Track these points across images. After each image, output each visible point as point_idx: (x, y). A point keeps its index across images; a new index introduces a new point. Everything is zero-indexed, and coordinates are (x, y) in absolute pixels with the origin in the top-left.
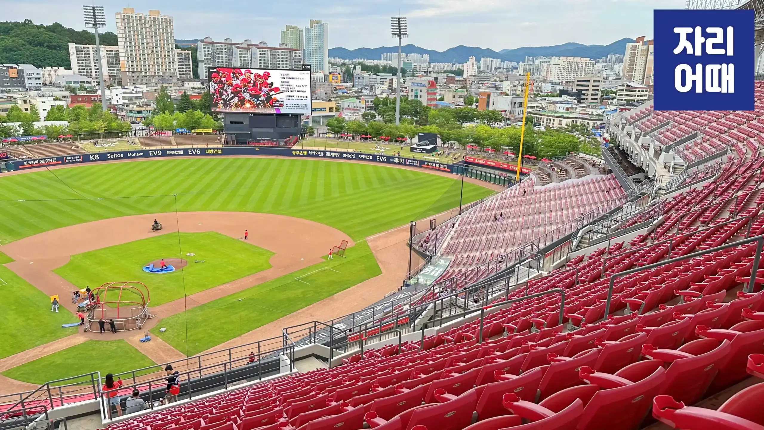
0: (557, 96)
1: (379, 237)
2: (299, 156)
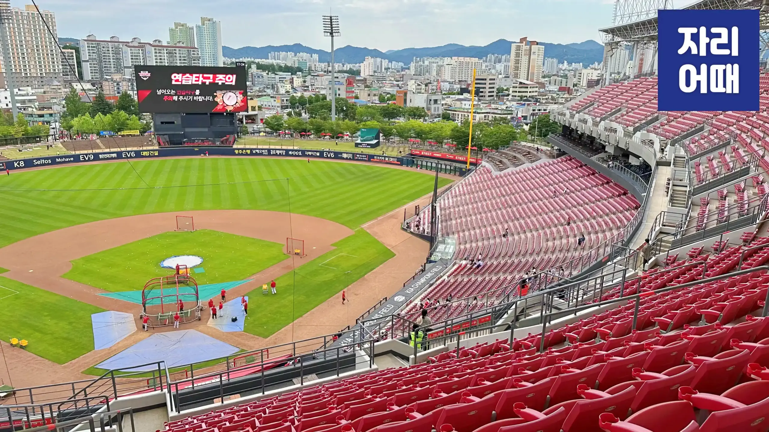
0: (458, 94)
1: (373, 224)
2: (242, 154)
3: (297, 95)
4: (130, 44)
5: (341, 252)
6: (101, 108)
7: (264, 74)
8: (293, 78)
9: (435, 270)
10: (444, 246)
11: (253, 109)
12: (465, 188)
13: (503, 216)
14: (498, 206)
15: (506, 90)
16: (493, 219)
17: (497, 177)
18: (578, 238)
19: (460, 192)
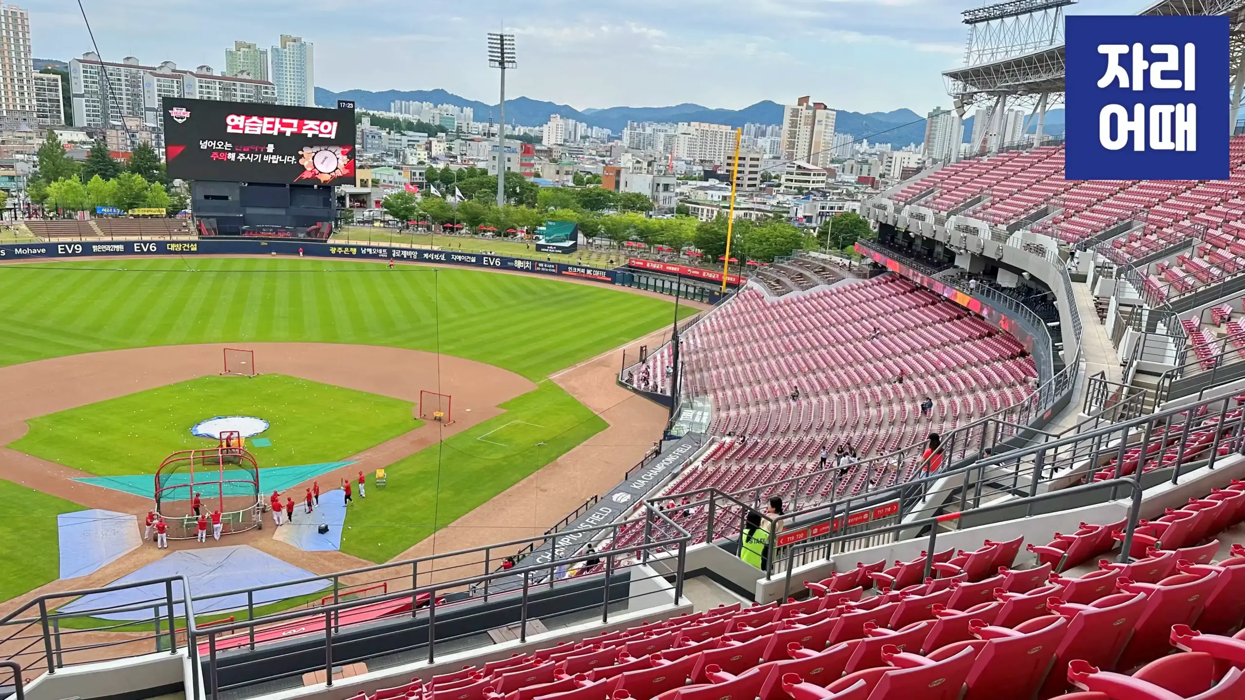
0: (701, 179)
1: (568, 375)
2: (342, 255)
3: (438, 166)
4: (158, 72)
5: (516, 418)
6: (101, 169)
7: (384, 133)
8: (430, 143)
9: (680, 450)
10: (693, 412)
11: (364, 183)
12: (721, 322)
13: (789, 367)
14: (778, 350)
15: (775, 178)
16: (772, 372)
17: (773, 305)
18: (919, 404)
19: (712, 326)
